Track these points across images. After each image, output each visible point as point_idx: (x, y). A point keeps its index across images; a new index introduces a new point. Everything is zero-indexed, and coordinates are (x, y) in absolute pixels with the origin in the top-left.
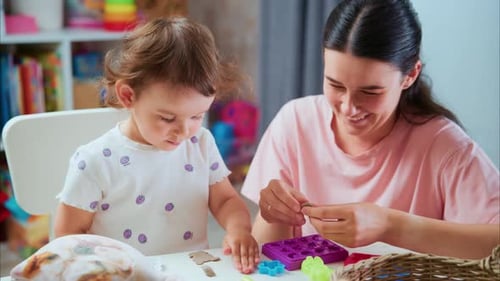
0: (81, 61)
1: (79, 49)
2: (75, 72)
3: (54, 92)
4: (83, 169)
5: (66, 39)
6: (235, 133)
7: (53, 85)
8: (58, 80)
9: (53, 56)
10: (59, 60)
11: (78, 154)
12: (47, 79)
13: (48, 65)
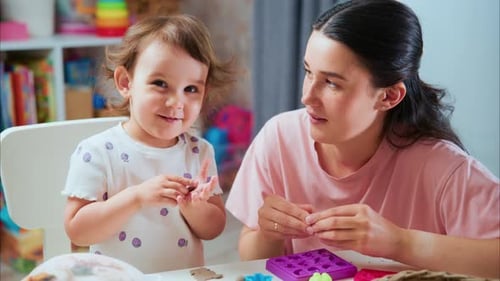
0: (73, 67)
1: (70, 55)
2: (67, 79)
3: (46, 99)
4: (88, 161)
5: (57, 45)
6: (229, 139)
7: (45, 92)
8: (50, 87)
9: (44, 63)
10: (50, 67)
11: (80, 149)
12: (39, 87)
13: (40, 73)
